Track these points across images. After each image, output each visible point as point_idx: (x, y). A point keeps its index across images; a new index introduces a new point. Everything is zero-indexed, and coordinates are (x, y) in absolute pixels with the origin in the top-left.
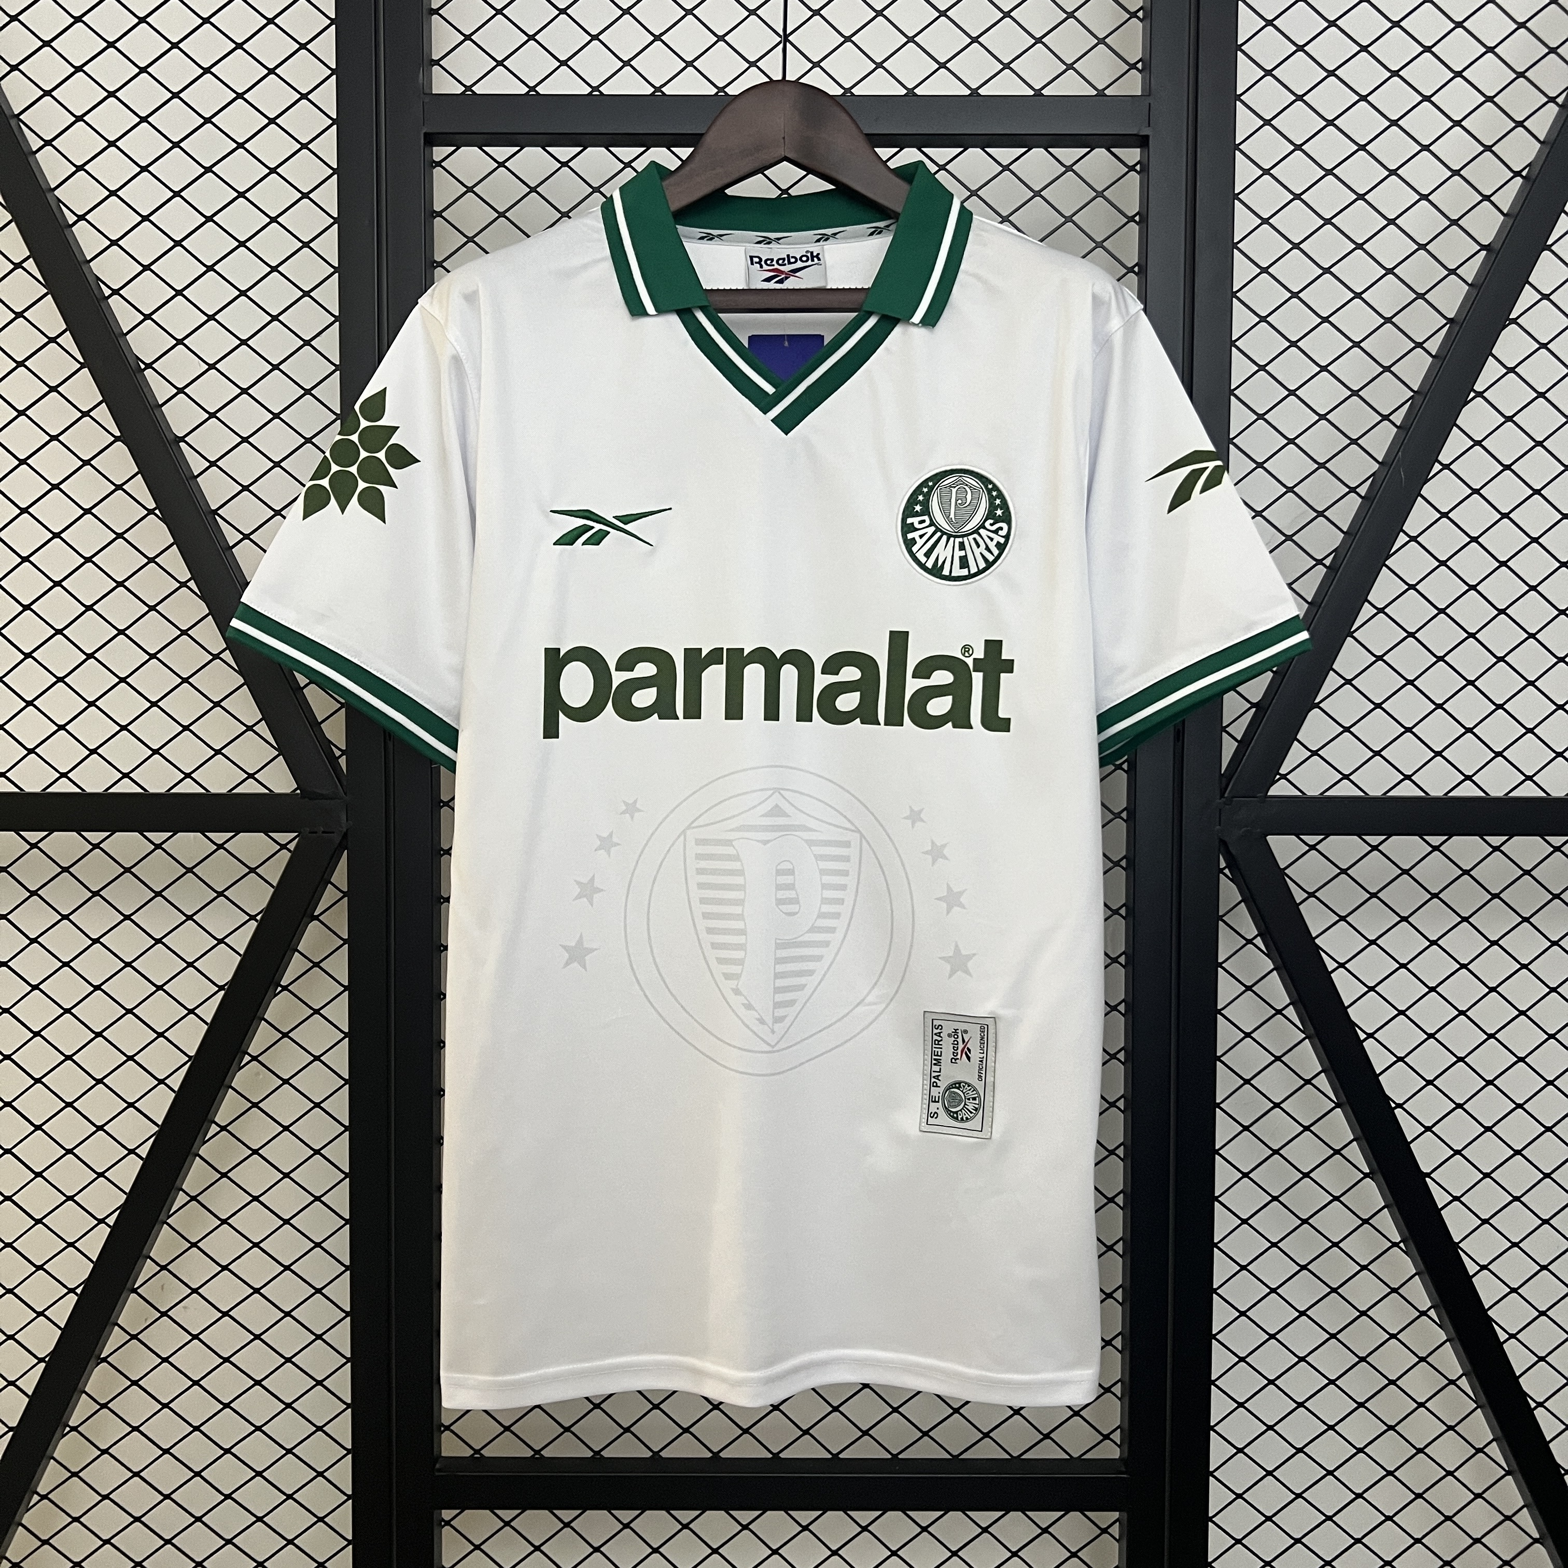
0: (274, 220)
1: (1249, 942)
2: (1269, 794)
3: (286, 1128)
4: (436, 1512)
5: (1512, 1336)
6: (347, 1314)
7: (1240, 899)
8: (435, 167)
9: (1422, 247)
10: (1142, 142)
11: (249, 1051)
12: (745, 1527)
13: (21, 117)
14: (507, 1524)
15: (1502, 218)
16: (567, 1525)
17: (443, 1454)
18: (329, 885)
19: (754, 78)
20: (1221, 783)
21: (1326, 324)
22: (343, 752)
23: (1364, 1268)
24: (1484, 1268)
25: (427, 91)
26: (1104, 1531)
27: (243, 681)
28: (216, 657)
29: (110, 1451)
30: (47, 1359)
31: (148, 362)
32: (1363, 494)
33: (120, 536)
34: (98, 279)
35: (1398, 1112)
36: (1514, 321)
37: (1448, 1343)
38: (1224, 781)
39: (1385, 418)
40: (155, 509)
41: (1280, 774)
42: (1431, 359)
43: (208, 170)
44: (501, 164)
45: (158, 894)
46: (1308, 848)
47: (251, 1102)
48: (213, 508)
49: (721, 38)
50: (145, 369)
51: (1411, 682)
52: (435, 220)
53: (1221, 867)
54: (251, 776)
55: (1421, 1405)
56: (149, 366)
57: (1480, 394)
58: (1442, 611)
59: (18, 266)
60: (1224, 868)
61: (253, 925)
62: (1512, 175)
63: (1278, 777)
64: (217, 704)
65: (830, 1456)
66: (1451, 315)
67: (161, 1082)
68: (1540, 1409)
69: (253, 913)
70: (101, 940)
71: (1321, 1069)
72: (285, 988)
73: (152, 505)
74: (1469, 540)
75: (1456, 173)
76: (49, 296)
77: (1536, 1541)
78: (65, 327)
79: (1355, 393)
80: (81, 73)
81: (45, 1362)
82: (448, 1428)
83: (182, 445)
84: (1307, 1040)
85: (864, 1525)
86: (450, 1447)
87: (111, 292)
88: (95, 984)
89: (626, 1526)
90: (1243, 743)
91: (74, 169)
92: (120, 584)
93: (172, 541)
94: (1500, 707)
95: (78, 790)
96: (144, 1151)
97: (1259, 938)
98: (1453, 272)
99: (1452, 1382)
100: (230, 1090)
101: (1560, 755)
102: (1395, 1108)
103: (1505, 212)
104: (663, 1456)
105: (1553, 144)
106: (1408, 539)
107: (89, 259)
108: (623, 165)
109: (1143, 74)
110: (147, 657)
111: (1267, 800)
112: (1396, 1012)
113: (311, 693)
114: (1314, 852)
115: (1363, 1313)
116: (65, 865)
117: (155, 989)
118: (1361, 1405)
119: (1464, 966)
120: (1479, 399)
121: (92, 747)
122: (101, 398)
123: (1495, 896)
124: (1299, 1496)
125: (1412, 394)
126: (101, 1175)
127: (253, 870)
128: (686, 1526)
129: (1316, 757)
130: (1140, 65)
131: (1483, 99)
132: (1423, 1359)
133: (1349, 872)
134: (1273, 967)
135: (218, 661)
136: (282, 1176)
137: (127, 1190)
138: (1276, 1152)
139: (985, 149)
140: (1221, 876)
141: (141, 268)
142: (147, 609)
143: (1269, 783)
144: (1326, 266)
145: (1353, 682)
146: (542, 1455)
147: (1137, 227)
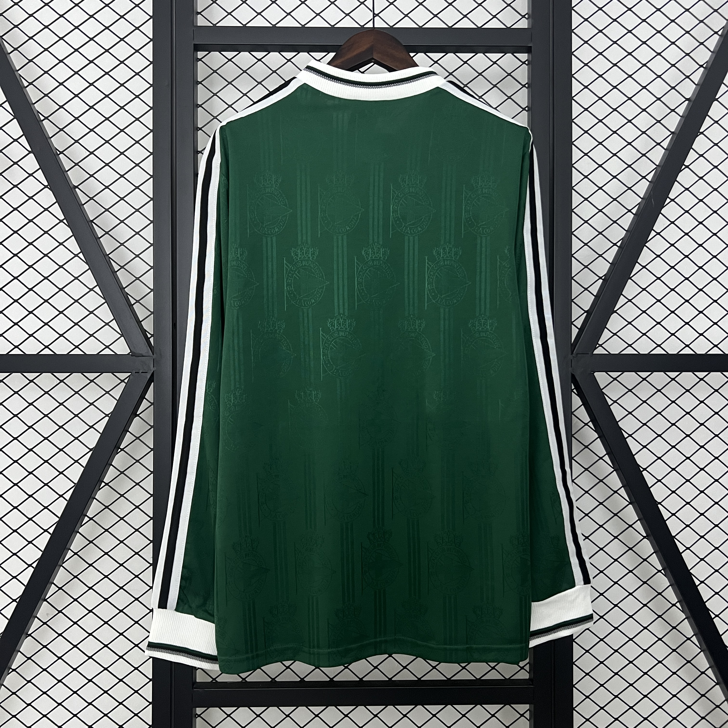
0: (122, 85)
1: (586, 424)
2: (594, 353)
3: (122, 519)
4: (194, 709)
5: (717, 616)
7: (581, 404)
8: (198, 61)
9: (659, 99)
10: (528, 50)
11: (104, 481)
12: (346, 716)
13: (3, 37)
14: (229, 716)
15: (695, 86)
16: (258, 716)
17: (197, 681)
18: (144, 399)
20: (571, 348)
21: (615, 134)
22: (152, 335)
24: (702, 582)
25: (195, 25)
26: (522, 715)
27: (105, 301)
28: (91, 290)
29: (32, 681)
30: (1, 635)
31: (61, 151)
32: (634, 213)
33: (46, 232)
34: (38, 112)
35: (659, 506)
36: (702, 133)
37: (686, 620)
38: (573, 346)
39: (644, 177)
40: (64, 219)
41: (599, 344)
42: (664, 151)
43: (91, 62)
44: (230, 60)
45: (61, 404)
46: (613, 379)
47: (105, 506)
48: (91, 219)
49: (333, 3)
50: (59, 154)
51: (659, 301)
52: (198, 86)
53: (572, 388)
54: (107, 347)
55: (674, 650)
56: (61, 153)
57: (687, 167)
58: (673, 267)
60: (574, 389)
61: (107, 418)
62: (699, 66)
63: (598, 345)
64: (91, 312)
65: (388, 679)
66: (673, 130)
67: (61, 496)
69: (107, 413)
70: (33, 427)
71: (621, 485)
72: (122, 450)
73: (62, 217)
74: (684, 234)
75: (673, 65)
76: (15, 120)
78: (22, 134)
79: (629, 166)
80: (32, 18)
83: (77, 189)
84: (615, 472)
85: (404, 713)
86: (200, 677)
87: (44, 118)
88: (29, 448)
89: (288, 716)
90: (581, 330)
91: (28, 61)
92: (46, 255)
93: (71, 234)
94: (701, 312)
95: (23, 353)
96: (51, 530)
97: (591, 422)
98: (673, 110)
99: (689, 639)
100: (95, 500)
102: (658, 504)
103: (696, 83)
104: (306, 680)
105: (717, 53)
106: (656, 234)
107: (34, 102)
108: (287, 61)
109: (529, 20)
110: (58, 290)
111: (594, 355)
112: (657, 458)
113: (136, 307)
114: (615, 381)
115: (645, 605)
116: (16, 390)
117: (59, 450)
118: (645, 651)
119: (688, 436)
120: (687, 169)
121: (30, 333)
122: (39, 167)
123: (702, 402)
124: (616, 696)
125: (656, 166)
126: (30, 542)
127: (107, 392)
128: (317, 716)
129: (615, 336)
130: (526, 16)
131: (685, 32)
132: (674, 628)
133: (632, 391)
134: (597, 436)
135: (92, 292)
136: (119, 542)
137: (43, 550)
138: (601, 526)
139: (456, 54)
140: (573, 393)
141: (59, 107)
142: (58, 267)
143: (594, 348)
144: (615, 108)
145: (632, 301)
146: (246, 681)
147: (527, 89)
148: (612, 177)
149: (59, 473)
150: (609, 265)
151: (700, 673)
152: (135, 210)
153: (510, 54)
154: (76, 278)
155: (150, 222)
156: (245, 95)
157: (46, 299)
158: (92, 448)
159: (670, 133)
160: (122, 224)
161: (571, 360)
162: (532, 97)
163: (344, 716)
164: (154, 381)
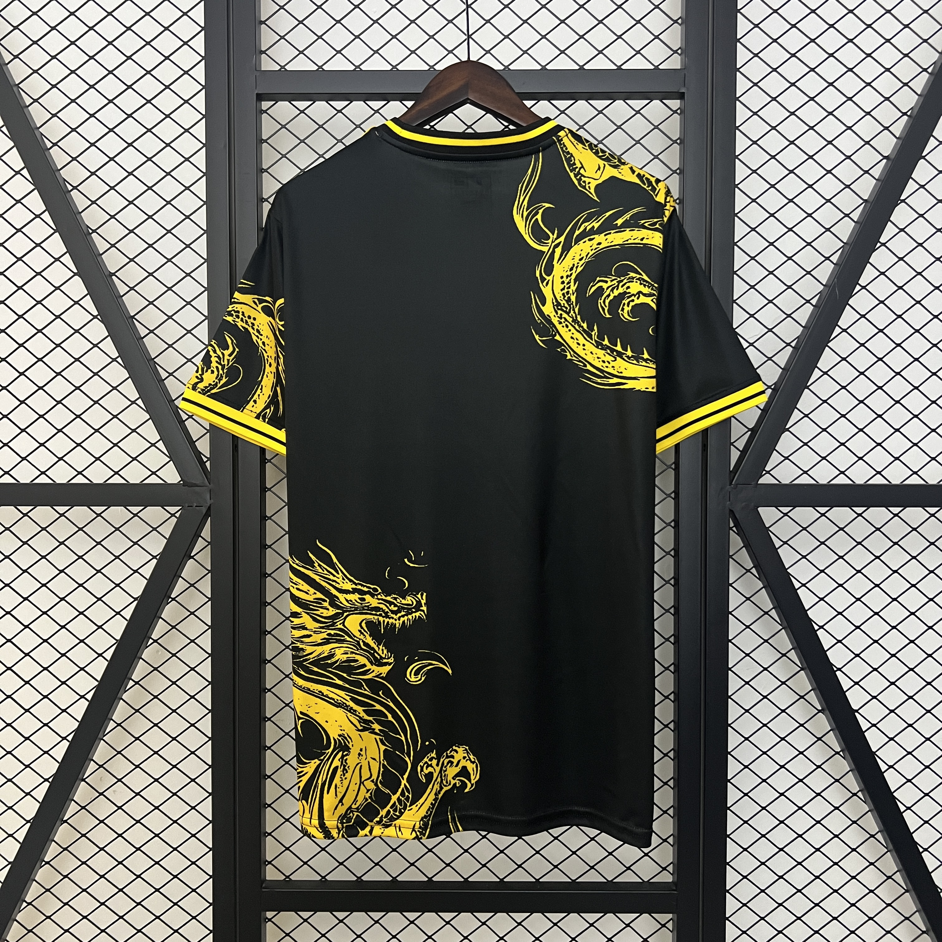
0: (168, 145)
1: (748, 571)
2: (759, 482)
3: (174, 683)
4: (263, 913)
5: (908, 808)
6: (210, 794)
7: (743, 545)
8: (263, 114)
9: (849, 157)
10: (681, 96)
11: (152, 637)
12: (448, 923)
13: (20, 86)
14: (305, 920)
15: (895, 140)
16: (341, 921)
17: (267, 879)
18: (200, 538)
19: (451, 60)
20: (730, 477)
21: (791, 204)
22: (208, 459)
23: (819, 767)
24: (891, 767)
25: (258, 69)
26: (663, 926)
27: (149, 417)
28: (133, 402)
29: (69, 876)
30: (31, 821)
31: (94, 229)
32: (814, 304)
33: (77, 331)
34: (65, 180)
35: (838, 673)
36: (903, 201)
37: (870, 813)
38: (732, 475)
39: (827, 258)
40: (97, 315)
41: (766, 471)
42: (854, 224)
43: (130, 116)
44: (302, 112)
45: (99, 543)
46: (783, 515)
47: (153, 667)
48: (132, 314)
49: (432, 37)
50: (92, 233)
51: (843, 416)
52: (263, 145)
53: (731, 526)
54: (154, 473)
55: (854, 850)
56: (94, 231)
57: (884, 244)
58: (862, 373)
59: (17, 173)
60: (733, 527)
61: (155, 561)
62: (901, 114)
63: (764, 472)
64: (134, 431)
65: (499, 880)
66: (866, 198)
67: (100, 655)
68: (926, 852)
69: (155, 555)
70: (65, 571)
71: (791, 647)
72: (174, 599)
73: (95, 313)
74: (878, 331)
75: (868, 113)
76: (36, 191)
77: (924, 932)
78: (45, 208)
79: (809, 244)
80: (55, 61)
81: (30, 822)
82: (270, 863)
83: (114, 277)
84: (783, 630)
85: (519, 922)
86: (271, 874)
87: (72, 188)
88: (61, 597)
89: (377, 922)
90: (743, 453)
91: (51, 116)
92: (77, 360)
93: (107, 334)
94: (897, 430)
95: (52, 482)
96: (89, 696)
97: (754, 569)
98: (867, 172)
99: (873, 836)
100: (141, 660)
101: (933, 459)
102: (836, 671)
103: (898, 137)
104: (399, 880)
105: (925, 96)
106: (841, 330)
107: (59, 168)
108: (374, 112)
109: (681, 56)
110: (93, 403)
111: (758, 486)
112: (837, 613)
113: (189, 424)
114: (786, 517)
115: (818, 794)
116: (44, 526)
117: (96, 600)
118: (818, 850)
119: (877, 586)
120: (883, 247)
121: (60, 456)
122: (66, 250)
123: (896, 543)
124: (780, 905)
125: (843, 244)
126: (64, 711)
127: (155, 529)
128: (412, 922)
129: (787, 461)
130: (679, 51)
131: (884, 70)
132: (854, 822)
133: (807, 529)
134: (762, 586)
135: (134, 405)
136: (171, 711)
137: (80, 720)
138: (765, 697)
139: (588, 101)
140: (731, 531)
141: (90, 174)
142: (92, 374)
143: (759, 476)
144: (791, 169)
145: (809, 416)
146: (326, 879)
147: (678, 146)
148: (786, 259)
149: (97, 627)
150: (781, 370)
151: (886, 878)
152: (185, 303)
153: (658, 101)
154: (115, 388)
155: (204, 318)
156: (321, 156)
157: (78, 414)
158: (137, 597)
159: (862, 201)
160: (170, 320)
161: (730, 491)
162: (684, 157)
163: (445, 923)
164: (212, 515)
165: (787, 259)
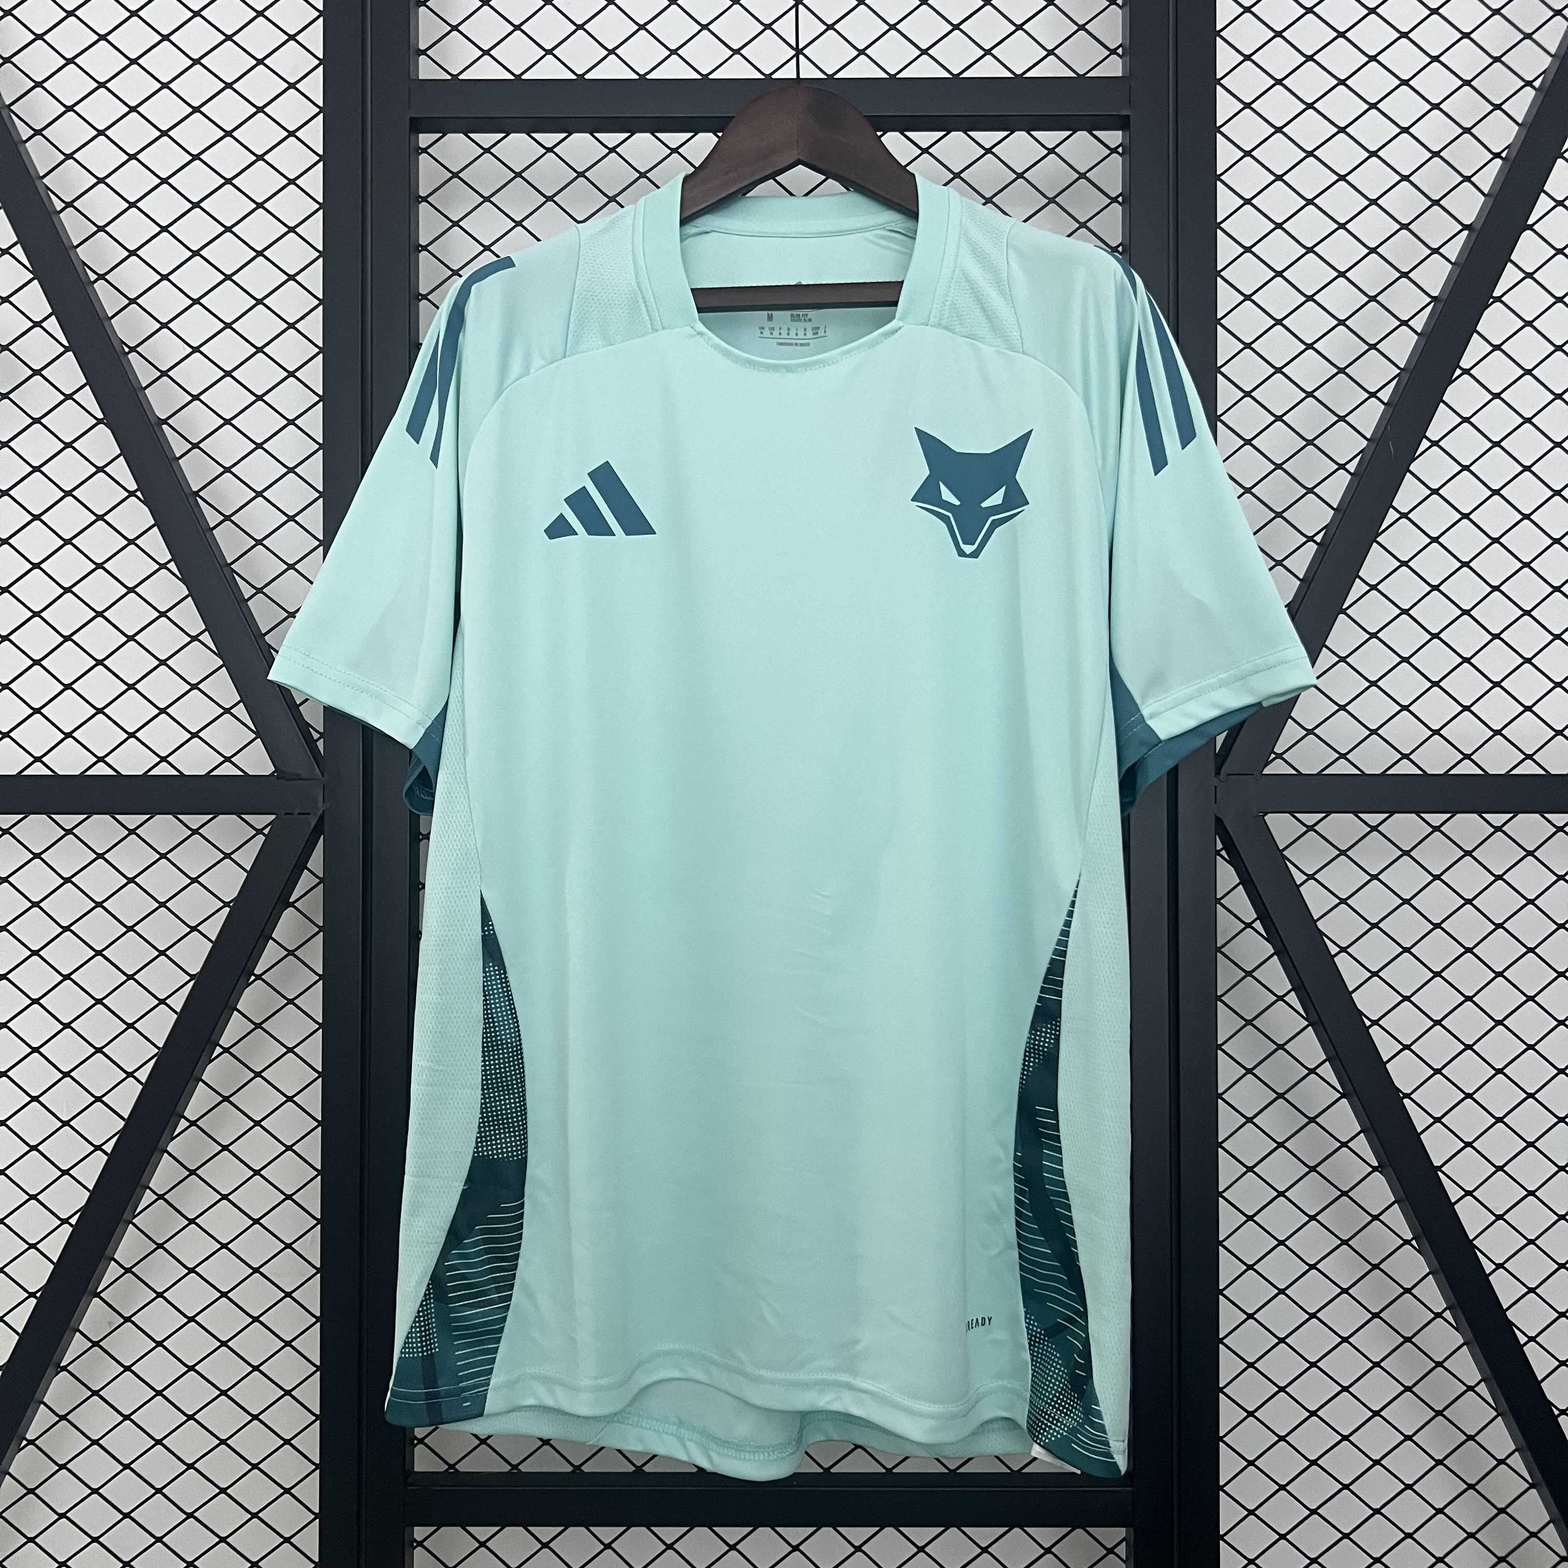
0: (260, 206)
1: (1249, 925)
2: (1264, 773)
3: (257, 1123)
4: (408, 1529)
5: (1532, 1339)
6: (318, 1319)
7: (1238, 881)
8: (420, 154)
9: (1405, 227)
10: (1122, 123)
11: (220, 1042)
12: (733, 1547)
13: (12, 108)
14: (483, 1544)
15: (1483, 198)
16: (545, 1545)
17: (416, 1470)
18: (305, 871)
20: (1216, 763)
21: (1311, 303)
22: (322, 735)
23: (1376, 1267)
24: (1500, 1266)
25: (412, 77)
26: (1110, 1551)
27: (221, 663)
28: (194, 638)
29: (68, 1466)
31: (132, 345)
32: (1352, 471)
33: (100, 518)
34: (84, 264)
35: (1406, 1101)
36: (1499, 299)
37: (1465, 1347)
38: (1219, 760)
39: (1373, 395)
40: (136, 491)
41: (1275, 753)
42: (1416, 337)
44: (487, 151)
45: (131, 880)
46: (1306, 829)
47: (221, 1096)
48: (195, 489)
49: (705, 27)
50: (129, 353)
51: (1406, 660)
52: (421, 205)
53: (1218, 848)
54: (228, 759)
55: (1439, 1413)
56: (133, 349)
57: (1467, 372)
58: (1435, 588)
59: (6, 251)
60: (1221, 850)
61: (227, 910)
62: (1491, 156)
63: (1273, 756)
64: (194, 687)
65: (821, 1471)
66: (1435, 294)
67: (130, 1075)
68: (1564, 1416)
69: (227, 900)
70: (72, 928)
71: (1325, 1057)
72: (259, 977)
73: (133, 486)
74: (1460, 516)
75: (1436, 154)
76: (36, 281)
77: (1563, 1558)
78: (50, 311)
79: (1342, 371)
80: (72, 66)
82: (421, 1442)
83: (165, 427)
84: (1310, 1027)
85: (857, 1544)
86: (423, 1461)
87: (96, 277)
88: (65, 973)
89: (608, 1546)
91: (63, 157)
92: (99, 566)
93: (153, 522)
94: (1497, 684)
95: (52, 774)
96: (109, 1148)
97: (1258, 921)
98: (1436, 251)
99: (1471, 1388)
100: (200, 1083)
101: (1559, 733)
102: (1404, 1098)
103: (1486, 192)
104: (647, 1471)
105: (1531, 126)
106: (1398, 515)
107: (75, 244)
108: (607, 151)
109: (1124, 58)
110: (125, 639)
111: (1263, 777)
112: (1401, 998)
114: (1312, 832)
115: (1376, 1315)
116: (37, 851)
117: (125, 978)
118: (1376, 1413)
119: (1469, 950)
120: (1466, 376)
121: (67, 730)
122: (85, 381)
123: (1499, 878)
124: (1314, 1512)
125: (1399, 371)
126: (65, 1172)
127: (227, 856)
128: (670, 1547)
129: (1311, 736)
130: (1120, 51)
131: (1461, 83)
132: (1439, 1364)
133: (1348, 853)
134: (1273, 951)
135: (196, 643)
136: (252, 1173)
137: (91, 1187)
138: (1281, 1145)
139: (969, 133)
141: (127, 254)
142: (125, 590)
143: (1263, 763)
144: (1309, 245)
145: (1348, 660)
146: (519, 1470)
147: (1120, 208)
149: (125, 1026)
150: (1299, 582)
151: (1496, 1462)
152: (286, 470)
153: (1085, 132)
154: (163, 614)
155: (317, 495)
156: (519, 224)
158: (195, 973)
159: (1430, 300)
160: (260, 499)
161: (1216, 787)
162: (1130, 224)
163: (728, 1548)
164: (326, 832)
165: (1304, 395)
